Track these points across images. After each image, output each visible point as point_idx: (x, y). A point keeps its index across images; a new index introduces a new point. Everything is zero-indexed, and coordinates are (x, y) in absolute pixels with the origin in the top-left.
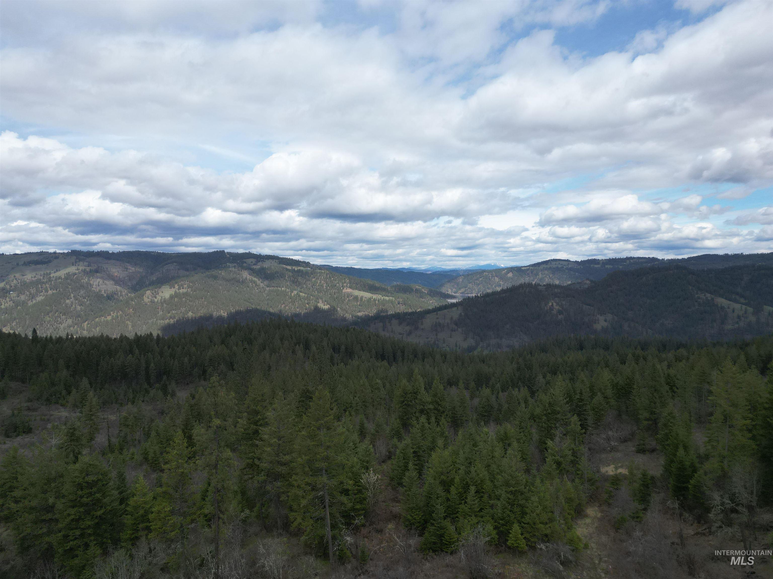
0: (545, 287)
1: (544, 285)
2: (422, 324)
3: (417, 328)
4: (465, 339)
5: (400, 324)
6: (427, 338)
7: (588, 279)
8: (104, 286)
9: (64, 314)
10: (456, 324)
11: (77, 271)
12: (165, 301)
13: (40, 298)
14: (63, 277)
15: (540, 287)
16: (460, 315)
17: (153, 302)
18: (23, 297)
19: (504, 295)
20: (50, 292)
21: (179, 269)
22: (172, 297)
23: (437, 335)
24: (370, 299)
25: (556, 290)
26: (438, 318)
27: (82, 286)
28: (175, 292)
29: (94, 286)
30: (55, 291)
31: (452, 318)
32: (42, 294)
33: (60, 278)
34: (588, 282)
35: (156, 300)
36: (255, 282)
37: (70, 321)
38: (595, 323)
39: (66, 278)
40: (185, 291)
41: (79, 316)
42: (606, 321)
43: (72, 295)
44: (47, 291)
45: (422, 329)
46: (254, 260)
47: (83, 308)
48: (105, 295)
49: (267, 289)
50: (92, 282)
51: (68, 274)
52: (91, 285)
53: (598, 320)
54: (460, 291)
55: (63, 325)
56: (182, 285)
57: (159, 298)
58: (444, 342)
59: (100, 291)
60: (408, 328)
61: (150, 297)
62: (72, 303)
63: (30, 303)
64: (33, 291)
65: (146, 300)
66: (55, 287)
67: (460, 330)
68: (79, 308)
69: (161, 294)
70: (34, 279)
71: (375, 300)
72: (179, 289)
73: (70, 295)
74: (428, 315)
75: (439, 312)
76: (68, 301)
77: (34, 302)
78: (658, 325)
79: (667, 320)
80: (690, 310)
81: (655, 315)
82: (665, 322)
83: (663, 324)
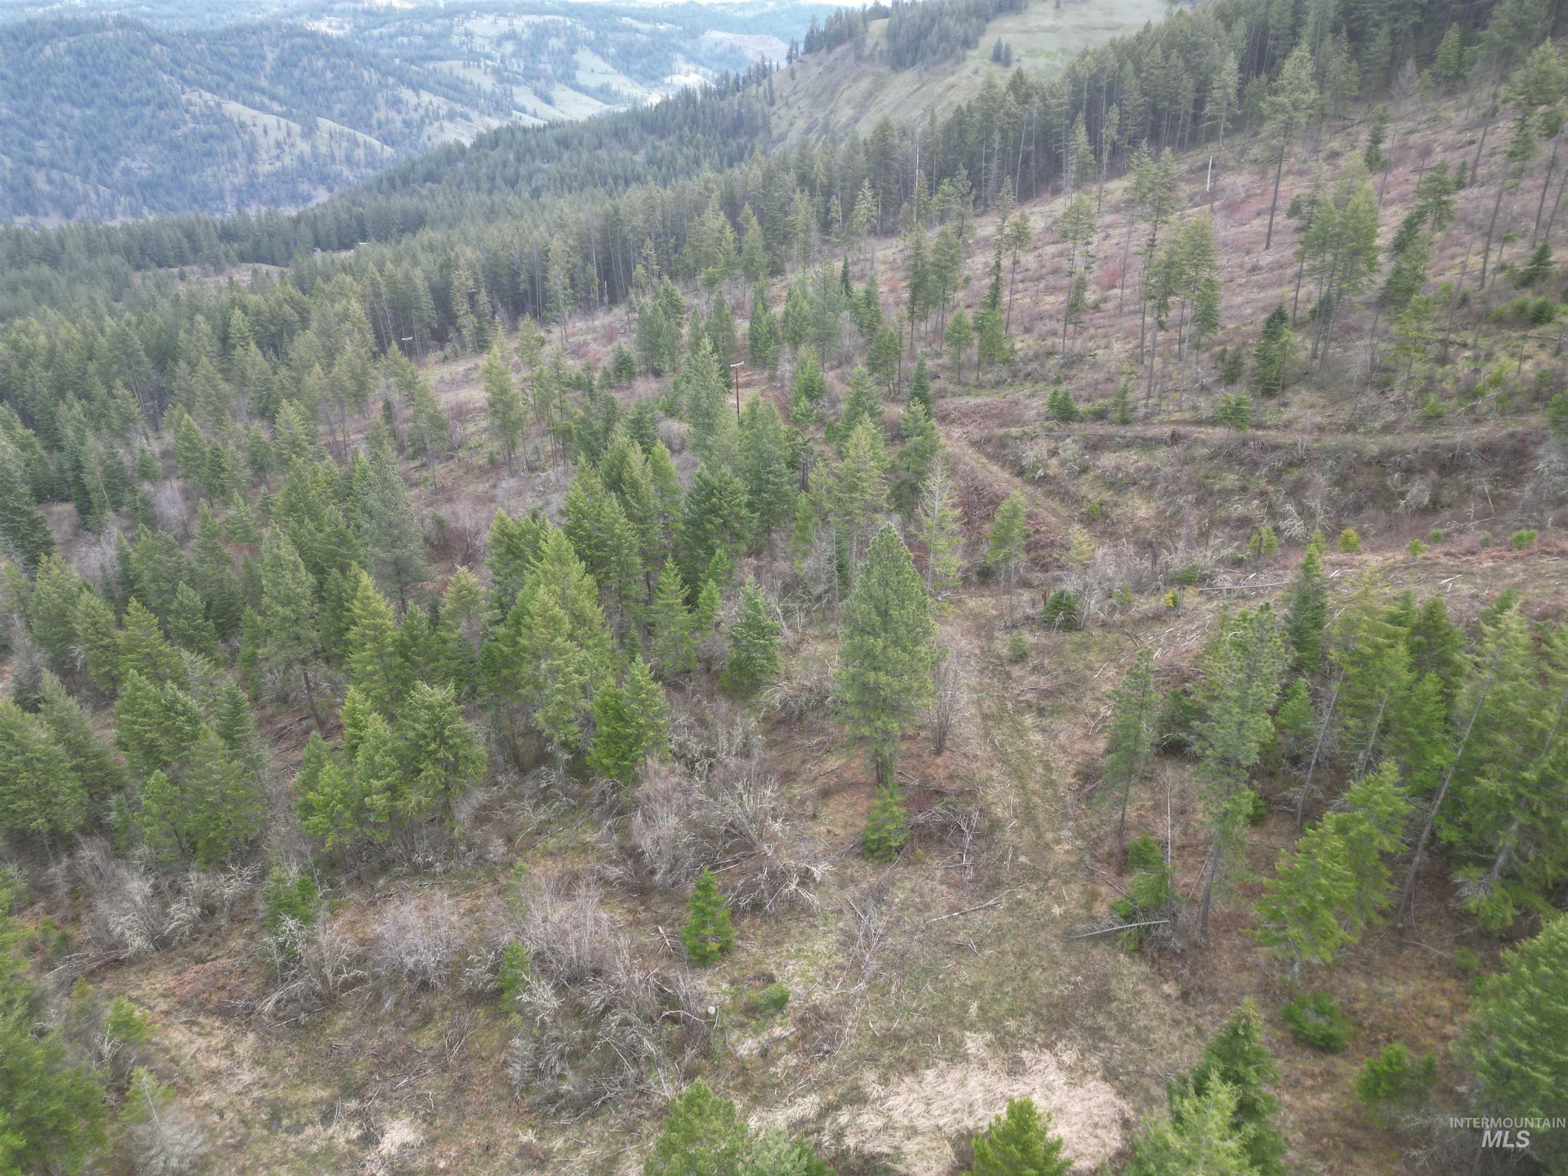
78: (117, 174)
79: (134, 159)
80: (179, 133)
81: (105, 148)
82: (134, 165)
83: (126, 171)
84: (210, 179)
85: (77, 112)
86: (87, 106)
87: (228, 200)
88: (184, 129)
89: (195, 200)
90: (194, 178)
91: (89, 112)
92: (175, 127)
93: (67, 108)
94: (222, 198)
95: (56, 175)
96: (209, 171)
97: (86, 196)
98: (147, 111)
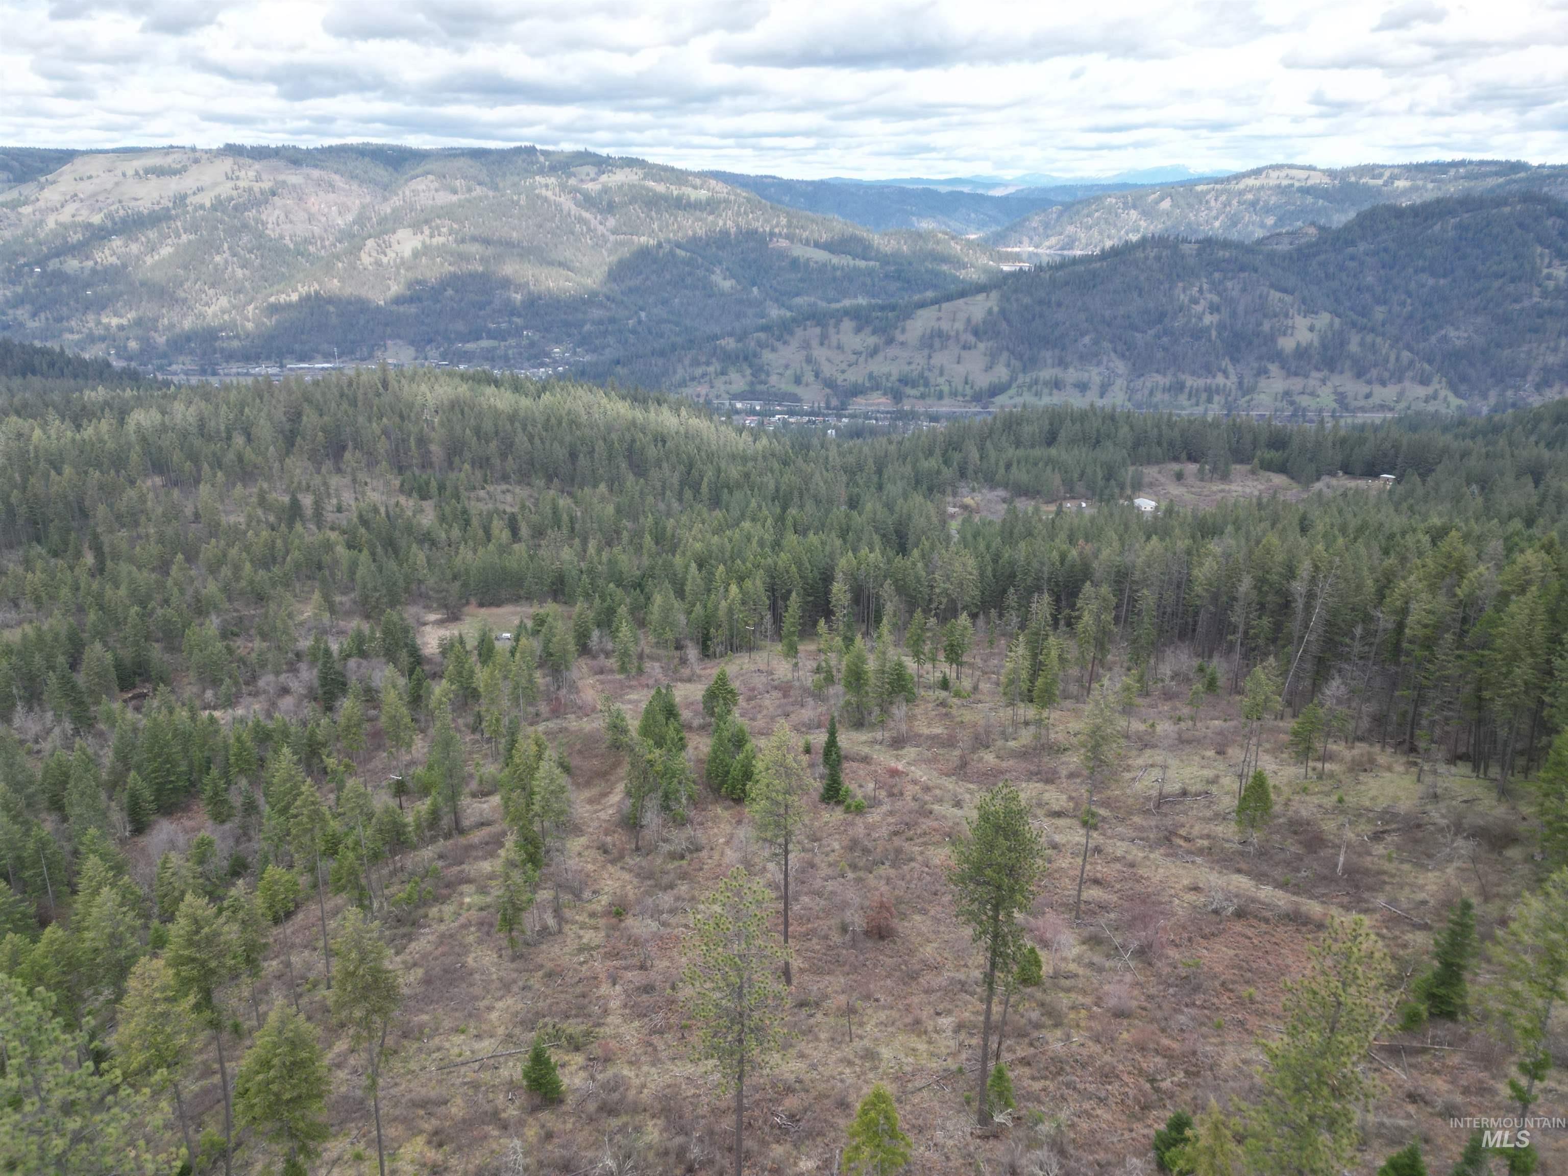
0: (1196, 246)
1: (1197, 242)
2: (903, 331)
3: (890, 341)
4: (989, 368)
5: (858, 330)
6: (910, 363)
7: (1313, 224)
8: (289, 226)
9: (213, 286)
10: (976, 333)
11: (235, 193)
12: (403, 263)
13: (166, 251)
14: (208, 204)
15: (1185, 248)
16: (990, 312)
17: (378, 263)
18: (134, 248)
19: (1098, 265)
20: (184, 238)
21: (437, 190)
22: (416, 254)
23: (930, 357)
24: (825, 265)
25: (1221, 253)
26: (939, 319)
27: (245, 226)
28: (423, 243)
29: (270, 226)
30: (192, 237)
31: (969, 320)
32: (169, 241)
33: (202, 207)
34: (1312, 231)
35: (385, 260)
36: (584, 222)
37: (224, 301)
38: (1285, 335)
39: (214, 208)
40: (441, 240)
41: (239, 291)
42: (1311, 329)
43: (226, 246)
44: (179, 236)
45: (902, 343)
46: (592, 170)
47: (247, 272)
48: (292, 246)
49: (612, 238)
50: (264, 217)
51: (218, 197)
52: (264, 224)
53: (1293, 327)
54: (1047, 243)
55: (213, 308)
56: (438, 228)
57: (391, 255)
58: (941, 374)
59: (282, 237)
60: (872, 340)
61: (374, 254)
62: (226, 262)
63: (149, 260)
64: (152, 234)
65: (366, 259)
66: (194, 228)
67: (982, 346)
68: (239, 273)
69: (396, 247)
70: (156, 208)
71: (834, 268)
72: (432, 236)
73: (221, 245)
74: (920, 312)
75: (945, 306)
76: (218, 259)
77: (156, 257)
78: (1433, 339)
79: (1457, 329)
80: (1517, 306)
81: (1435, 317)
82: (1452, 333)
83: (1445, 339)
84: (1523, 356)
85: (1431, 282)
86: (1445, 276)
87: (1530, 378)
88: (1526, 303)
89: (1493, 375)
90: (1507, 352)
91: (1442, 281)
92: (1516, 300)
93: (1424, 277)
94: (1523, 376)
95: (1369, 338)
96: (1525, 348)
97: (1386, 360)
98: (1497, 284)
